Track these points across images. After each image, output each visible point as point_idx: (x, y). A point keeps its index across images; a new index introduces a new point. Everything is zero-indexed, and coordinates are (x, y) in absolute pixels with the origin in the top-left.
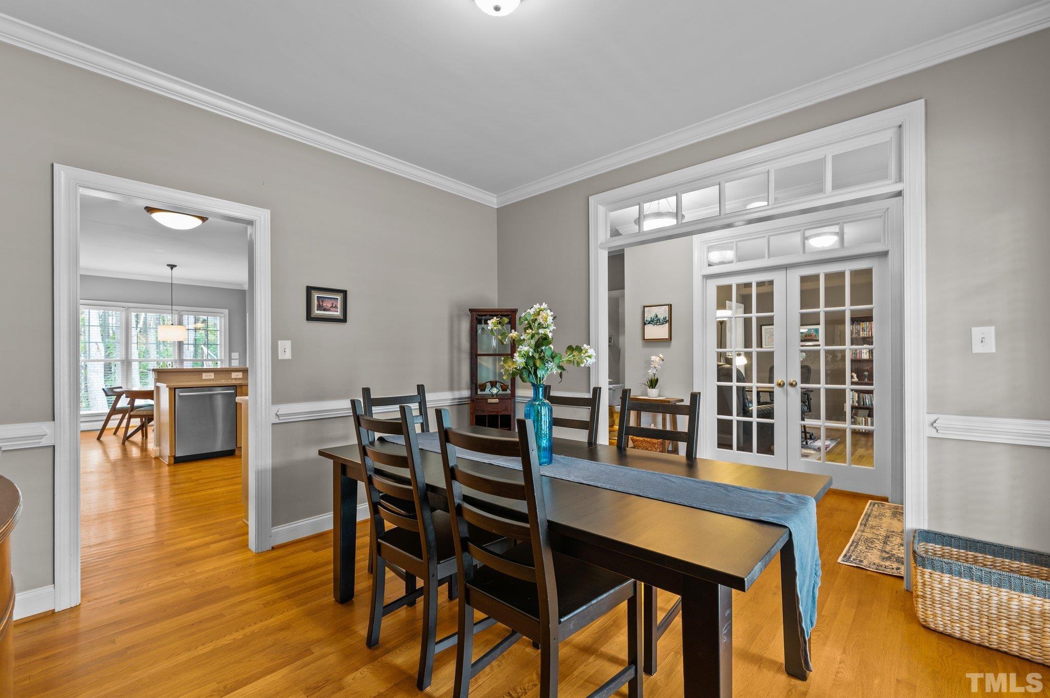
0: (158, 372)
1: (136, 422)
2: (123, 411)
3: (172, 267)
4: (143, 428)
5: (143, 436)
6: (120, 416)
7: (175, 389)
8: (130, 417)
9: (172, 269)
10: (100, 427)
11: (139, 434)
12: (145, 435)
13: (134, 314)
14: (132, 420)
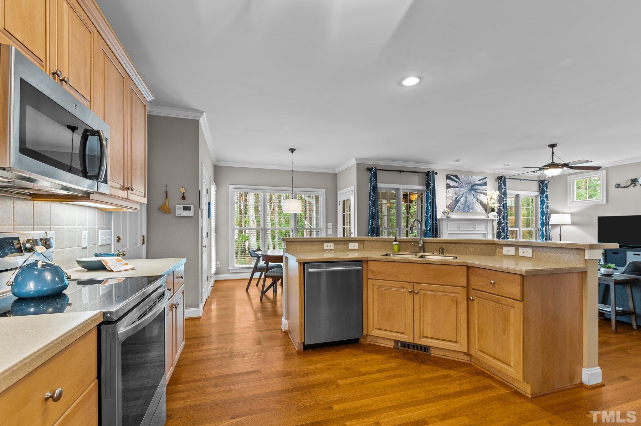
0: (287, 242)
1: (269, 281)
2: (261, 270)
3: (292, 150)
4: (273, 285)
5: (274, 292)
6: (259, 273)
7: (304, 263)
8: (266, 277)
9: (292, 152)
10: (249, 277)
11: (271, 289)
12: (275, 291)
13: (268, 194)
14: (267, 280)
